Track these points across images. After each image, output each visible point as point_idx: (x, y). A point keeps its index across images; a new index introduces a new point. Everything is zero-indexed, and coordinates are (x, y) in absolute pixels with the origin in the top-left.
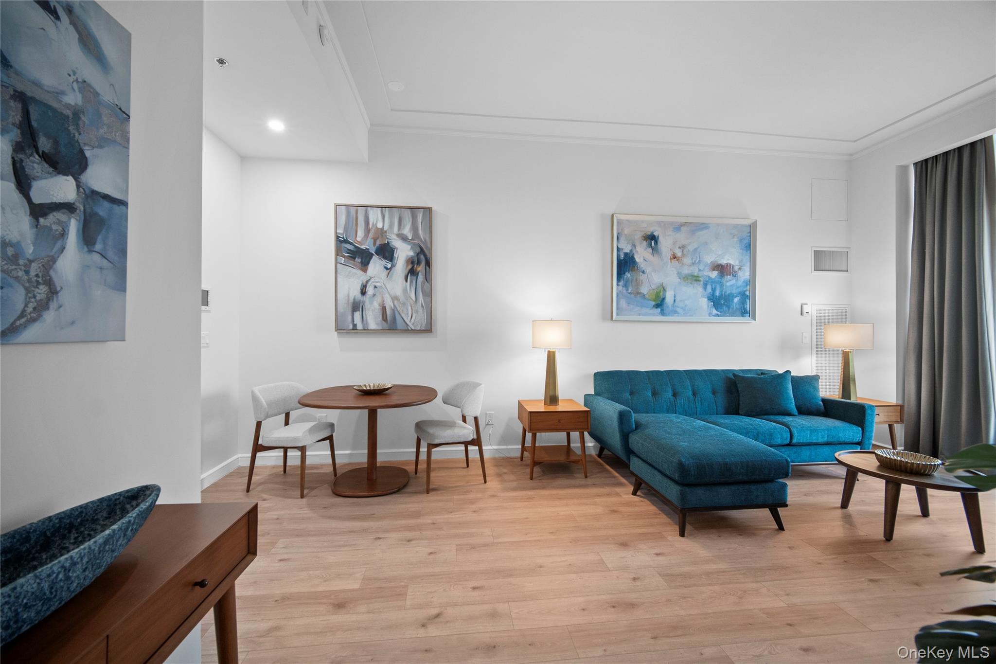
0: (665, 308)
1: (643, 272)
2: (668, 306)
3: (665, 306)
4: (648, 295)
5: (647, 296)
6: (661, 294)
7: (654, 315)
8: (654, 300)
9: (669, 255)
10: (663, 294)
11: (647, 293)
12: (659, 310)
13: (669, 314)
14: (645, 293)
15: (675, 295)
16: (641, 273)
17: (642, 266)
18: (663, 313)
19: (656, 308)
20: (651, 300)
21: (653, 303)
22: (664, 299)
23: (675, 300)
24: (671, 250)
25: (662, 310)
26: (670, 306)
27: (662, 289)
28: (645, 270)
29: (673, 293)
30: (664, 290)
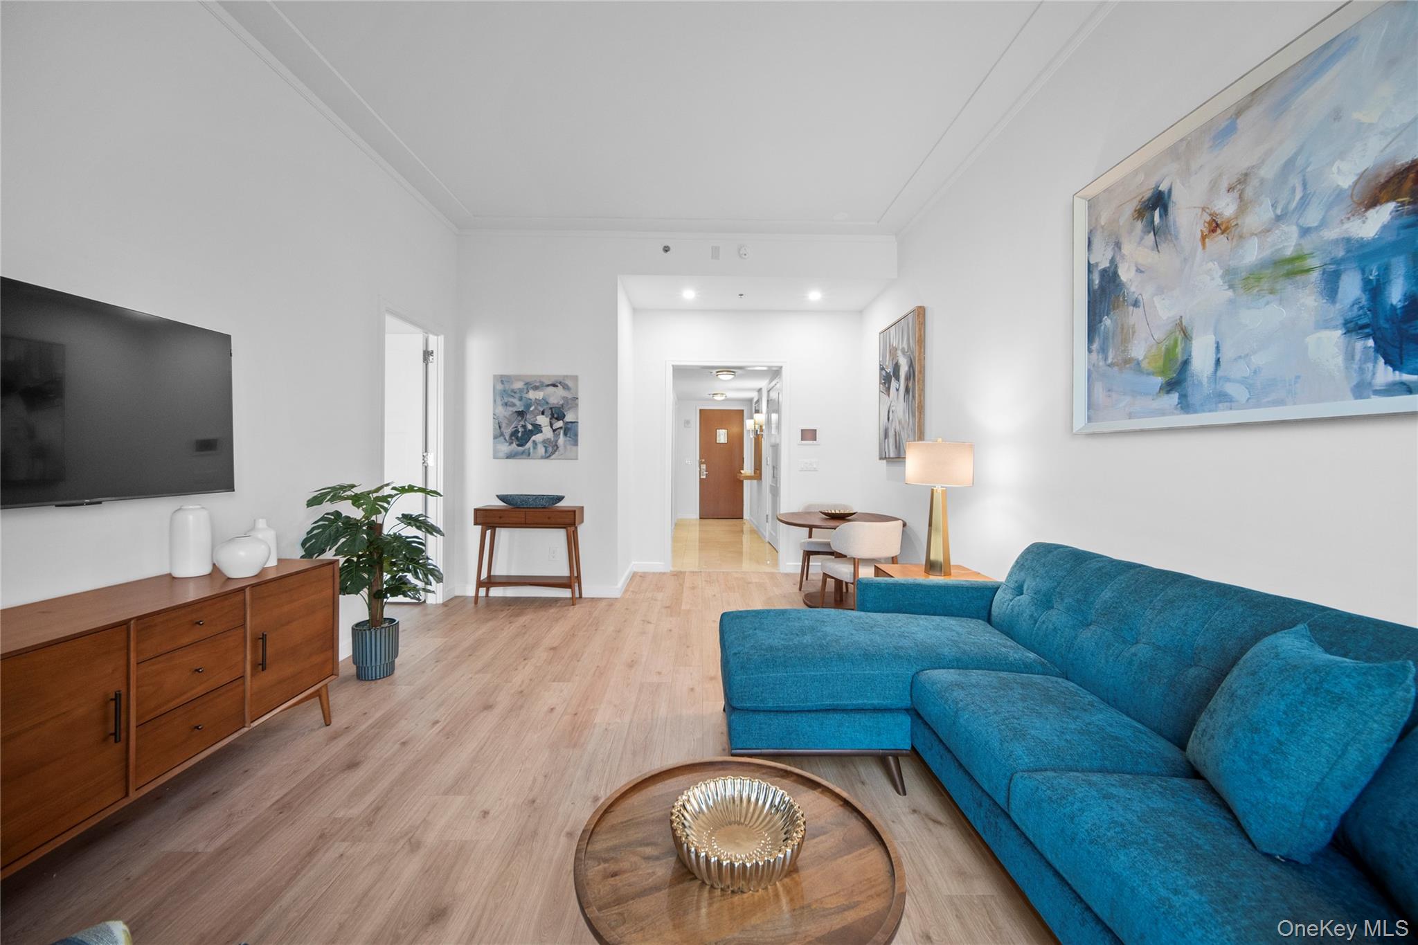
0: (1190, 390)
1: (1136, 304)
2: (1200, 383)
3: (1189, 382)
4: (1147, 360)
5: (1144, 365)
6: (1179, 350)
7: (1163, 413)
8: (1162, 372)
9: (1200, 227)
10: (1184, 350)
11: (1145, 357)
12: (1175, 397)
13: (1202, 405)
14: (1141, 358)
15: (1218, 343)
16: (1131, 308)
17: (1133, 289)
18: (1185, 406)
19: (1168, 392)
20: (1153, 374)
21: (1159, 380)
22: (1186, 363)
23: (1218, 361)
24: (1203, 209)
25: (1183, 397)
26: (1205, 381)
27: (1180, 336)
28: (1140, 297)
29: (1210, 340)
30: (1187, 337)
